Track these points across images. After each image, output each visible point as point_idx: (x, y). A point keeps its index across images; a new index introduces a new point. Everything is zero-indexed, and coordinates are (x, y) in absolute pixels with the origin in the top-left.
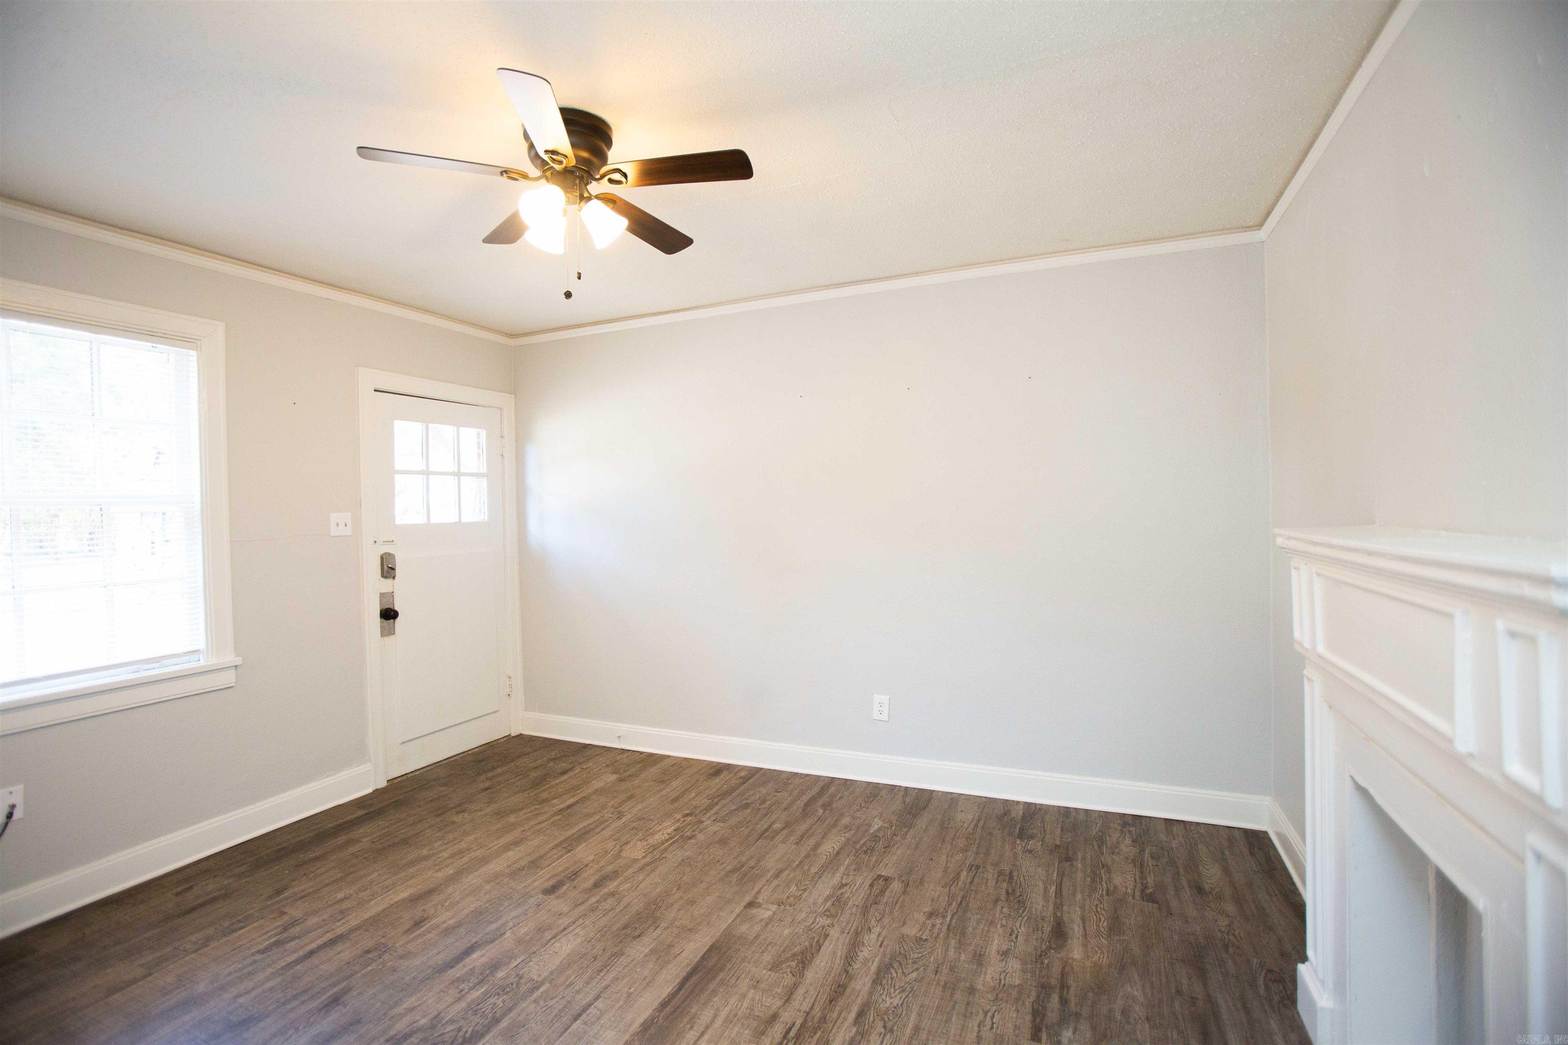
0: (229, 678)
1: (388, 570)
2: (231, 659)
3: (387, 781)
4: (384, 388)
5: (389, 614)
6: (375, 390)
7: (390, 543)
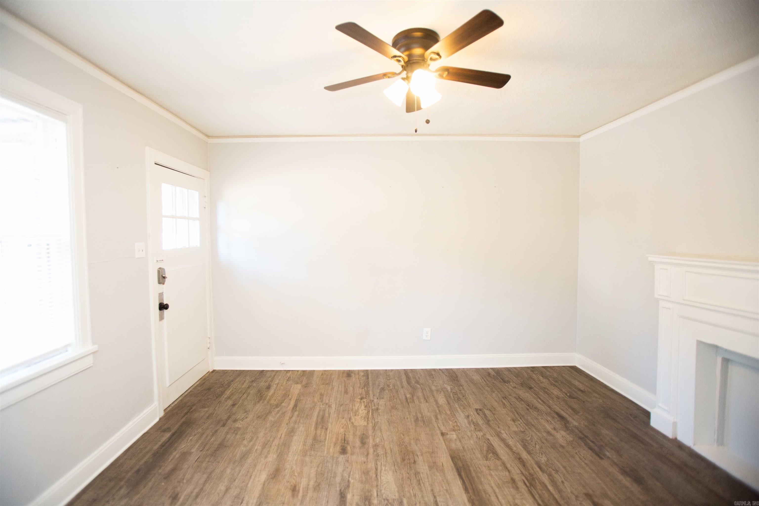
0: (89, 361)
1: (162, 279)
2: (91, 348)
3: (164, 410)
4: (160, 162)
5: (163, 307)
6: (156, 164)
7: (161, 261)
